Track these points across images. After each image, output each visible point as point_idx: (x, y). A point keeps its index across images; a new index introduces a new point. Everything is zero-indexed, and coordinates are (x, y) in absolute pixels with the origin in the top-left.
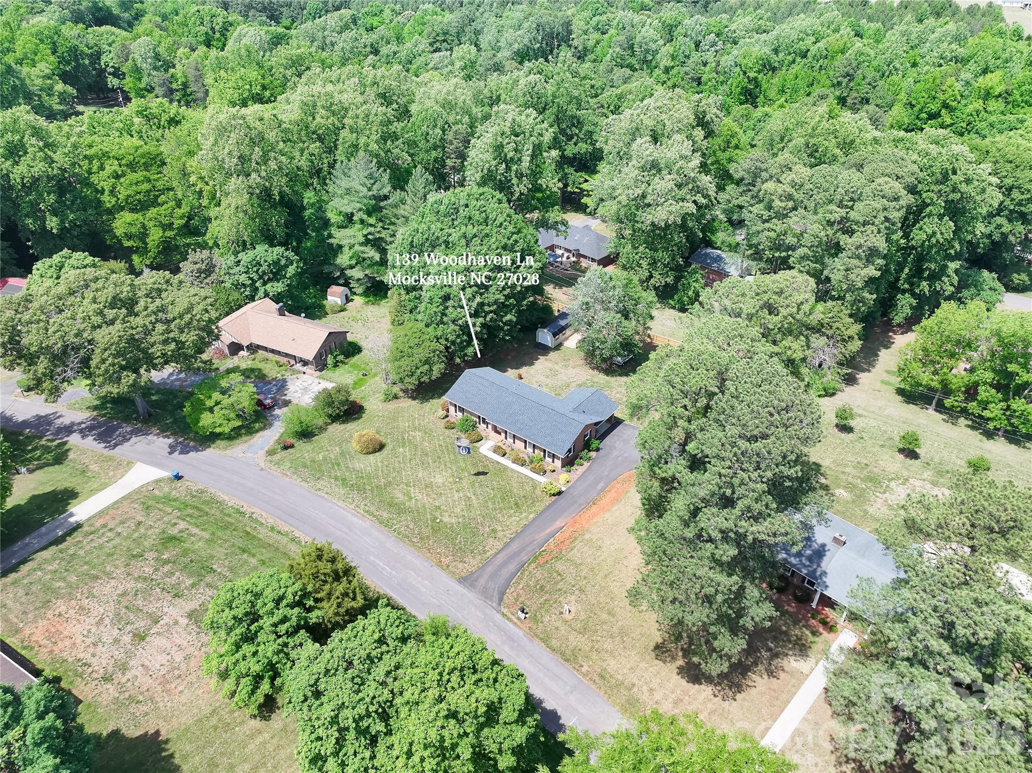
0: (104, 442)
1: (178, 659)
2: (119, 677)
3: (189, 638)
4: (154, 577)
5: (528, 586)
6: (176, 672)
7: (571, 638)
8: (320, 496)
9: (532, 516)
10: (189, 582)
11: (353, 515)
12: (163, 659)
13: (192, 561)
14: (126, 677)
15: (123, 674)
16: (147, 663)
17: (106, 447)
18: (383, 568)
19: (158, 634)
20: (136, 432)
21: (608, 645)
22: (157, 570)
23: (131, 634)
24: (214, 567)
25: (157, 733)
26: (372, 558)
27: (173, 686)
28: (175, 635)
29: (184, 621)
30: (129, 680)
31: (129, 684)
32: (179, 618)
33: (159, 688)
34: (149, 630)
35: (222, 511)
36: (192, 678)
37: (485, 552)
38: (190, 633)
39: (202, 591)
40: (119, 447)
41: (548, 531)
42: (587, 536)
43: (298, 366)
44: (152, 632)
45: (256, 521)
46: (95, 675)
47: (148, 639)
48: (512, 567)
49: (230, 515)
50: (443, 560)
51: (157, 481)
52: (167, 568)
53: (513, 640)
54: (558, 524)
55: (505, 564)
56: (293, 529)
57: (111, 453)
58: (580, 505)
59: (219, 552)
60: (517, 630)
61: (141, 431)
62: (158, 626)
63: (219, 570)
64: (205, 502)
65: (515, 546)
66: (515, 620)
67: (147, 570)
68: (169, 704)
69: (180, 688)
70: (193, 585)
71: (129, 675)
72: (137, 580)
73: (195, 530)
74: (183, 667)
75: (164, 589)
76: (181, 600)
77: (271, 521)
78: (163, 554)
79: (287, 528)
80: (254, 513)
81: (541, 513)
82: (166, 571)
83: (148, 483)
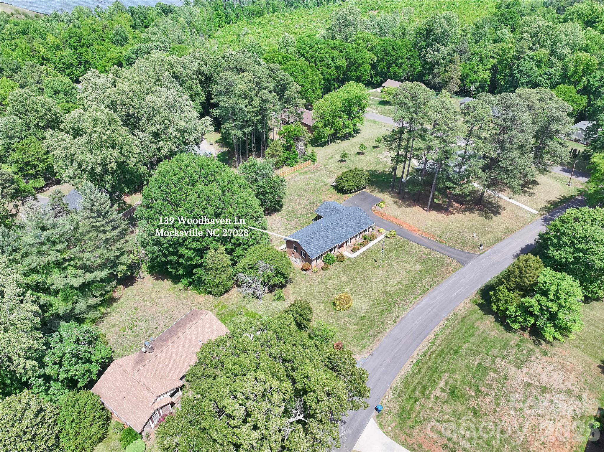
1: (552, 368)
2: (577, 392)
3: (536, 365)
4: (494, 394)
5: (461, 246)
6: (560, 367)
8: (400, 322)
9: (411, 242)
10: (493, 374)
11: (418, 304)
12: (555, 375)
13: (474, 377)
14: (574, 389)
15: (573, 391)
16: (561, 381)
18: (460, 291)
19: (539, 381)
21: (490, 229)
22: (487, 394)
23: (545, 395)
24: (476, 364)
25: (599, 366)
26: (453, 296)
27: (569, 367)
28: (537, 372)
29: (525, 370)
30: (576, 387)
31: (578, 386)
32: (524, 373)
33: (573, 373)
34: (537, 386)
35: (416, 374)
36: (561, 360)
38: (533, 365)
41: (422, 238)
42: (424, 228)
44: (538, 384)
45: (426, 352)
46: (580, 406)
47: (544, 385)
49: (420, 369)
50: (450, 270)
52: (484, 389)
54: (417, 236)
56: (433, 331)
58: (401, 228)
59: (460, 364)
60: (489, 250)
62: (532, 382)
63: (478, 361)
64: (406, 387)
65: (436, 248)
67: (488, 401)
68: (580, 367)
69: (569, 364)
70: (495, 371)
71: (573, 388)
72: (498, 404)
73: (441, 384)
74: (555, 365)
75: (503, 386)
76: (509, 375)
77: (425, 344)
78: (471, 395)
79: (432, 335)
80: (418, 355)
81: (410, 240)
82: (486, 389)
83: (384, 432)
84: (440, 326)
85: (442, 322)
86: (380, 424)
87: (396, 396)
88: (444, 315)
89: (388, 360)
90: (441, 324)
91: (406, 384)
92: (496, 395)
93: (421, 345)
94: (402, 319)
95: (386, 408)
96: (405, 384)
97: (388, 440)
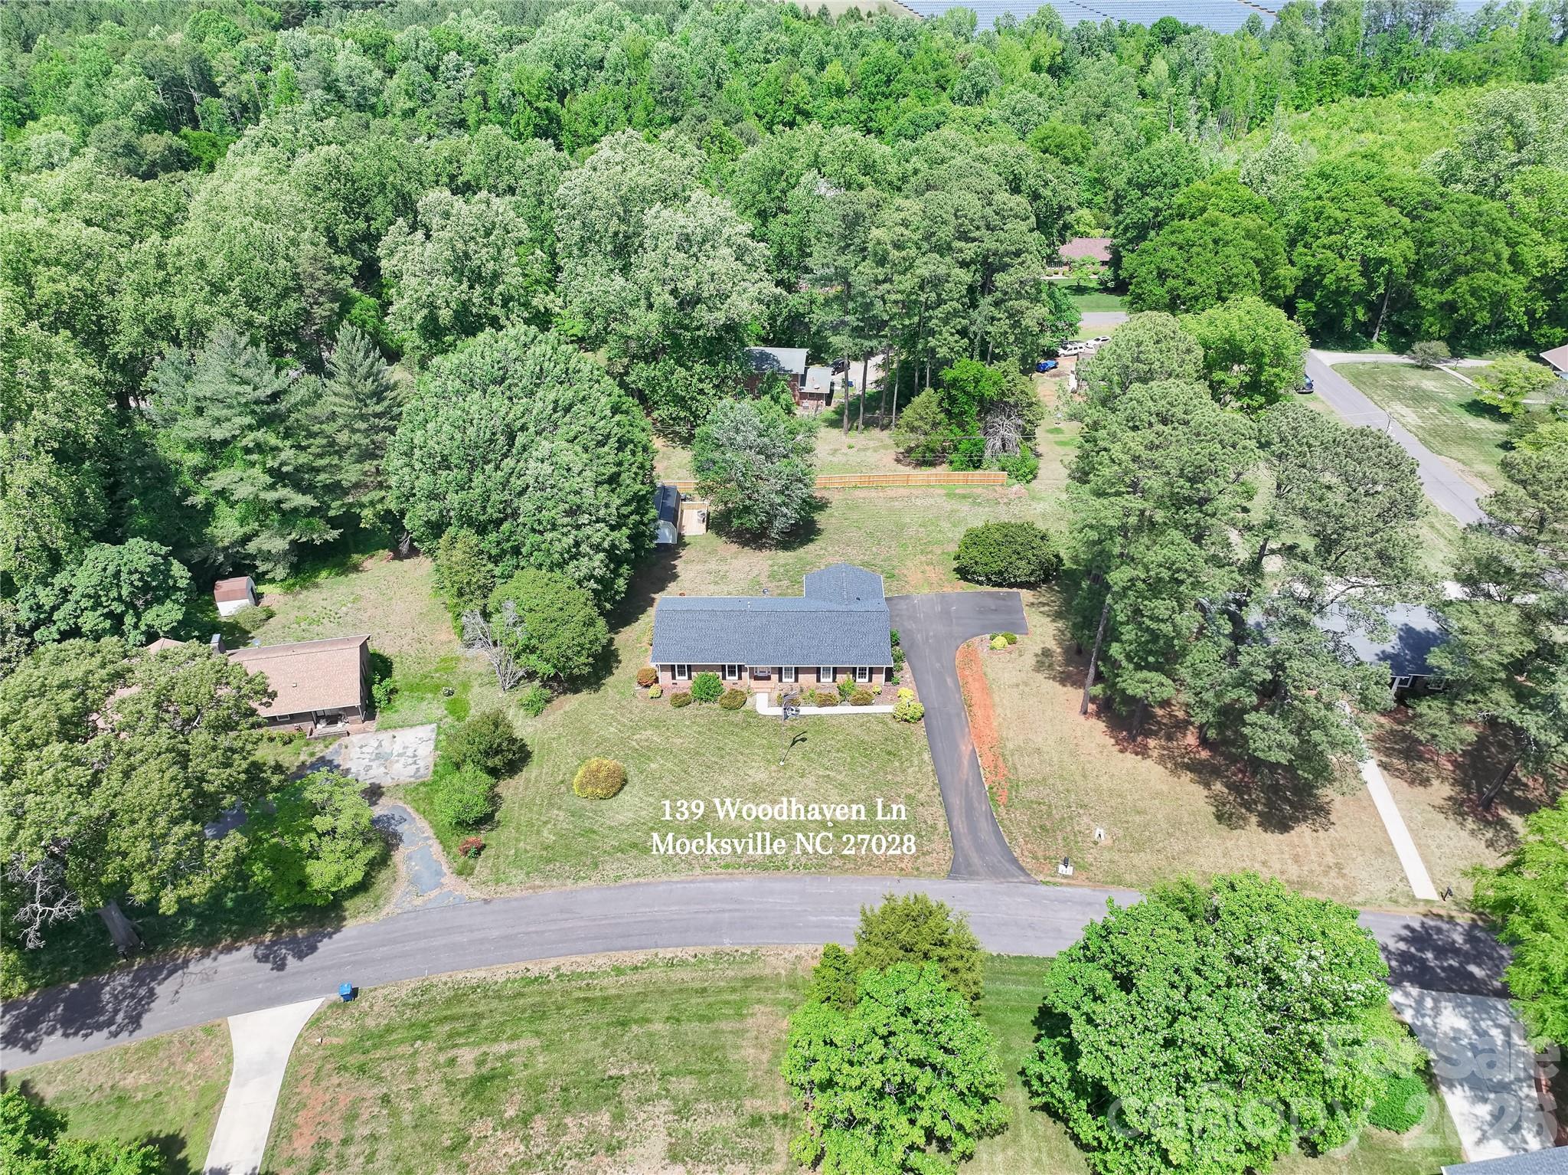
0: (99, 1027)
4: (537, 1151)
5: (1026, 835)
7: (1136, 861)
8: (632, 885)
9: (926, 756)
10: (605, 1118)
11: (714, 881)
13: (565, 1090)
17: (115, 1035)
18: (843, 922)
20: (149, 976)
21: (1178, 847)
22: (525, 1139)
24: (613, 1072)
35: (499, 998)
37: (934, 827)
39: (644, 1116)
40: (146, 1017)
41: (966, 762)
42: (1010, 745)
43: (321, 728)
45: (580, 976)
48: (984, 825)
49: (521, 995)
50: (903, 865)
51: (315, 1022)
52: (539, 1125)
53: (1090, 904)
54: (965, 749)
55: (973, 829)
56: (653, 951)
57: (141, 1036)
58: (959, 715)
59: (588, 1047)
60: (1080, 890)
61: (160, 969)
63: (626, 1072)
64: (449, 1002)
65: (956, 801)
66: (1064, 881)
67: (510, 1150)
70: (618, 1118)
73: (503, 1048)
75: (578, 1155)
76: (630, 1150)
77: (599, 961)
78: (501, 1113)
79: (640, 957)
80: (557, 969)
81: (932, 748)
82: (544, 1130)
83: (300, 1036)
84: (686, 953)
85: (699, 950)
86: (318, 1020)
87: (411, 1001)
88: (726, 941)
89: (495, 933)
90: (691, 950)
91: (458, 996)
92: (539, 1157)
93: (591, 956)
94: (638, 884)
95: (365, 1005)
96: (456, 996)
97: (285, 1052)
